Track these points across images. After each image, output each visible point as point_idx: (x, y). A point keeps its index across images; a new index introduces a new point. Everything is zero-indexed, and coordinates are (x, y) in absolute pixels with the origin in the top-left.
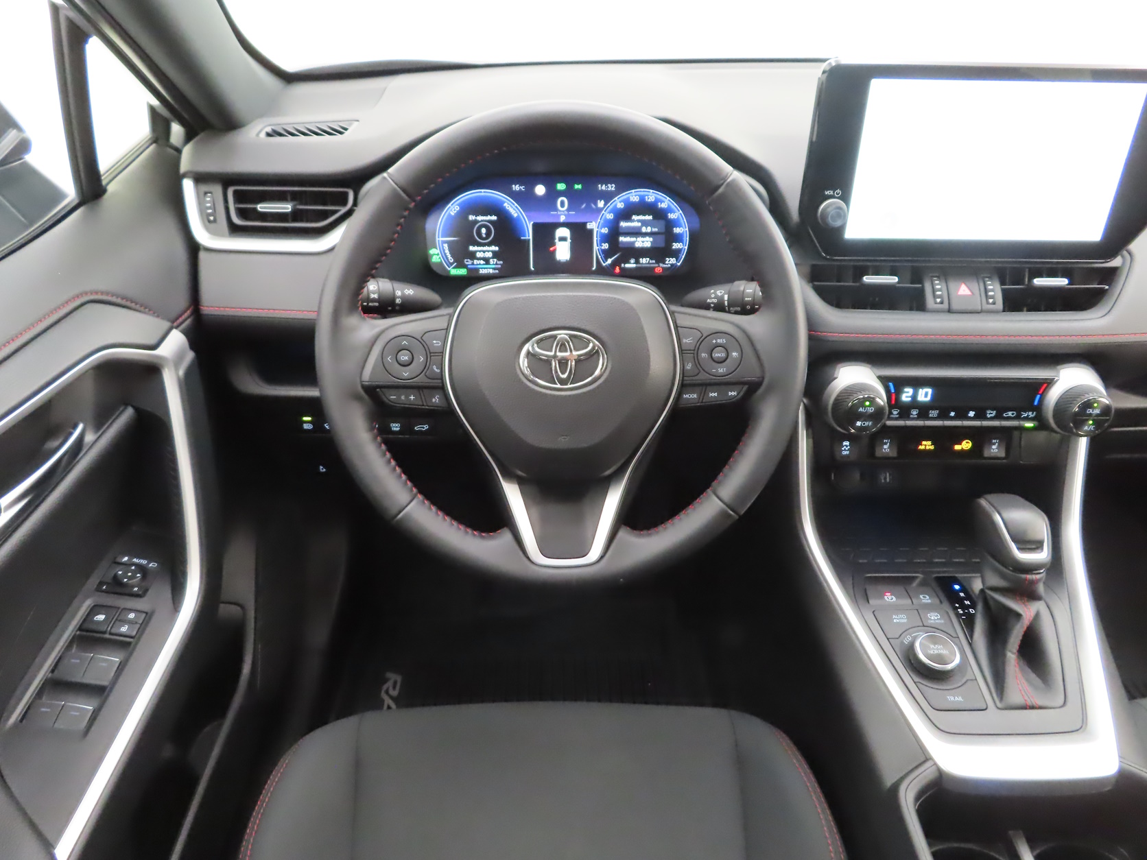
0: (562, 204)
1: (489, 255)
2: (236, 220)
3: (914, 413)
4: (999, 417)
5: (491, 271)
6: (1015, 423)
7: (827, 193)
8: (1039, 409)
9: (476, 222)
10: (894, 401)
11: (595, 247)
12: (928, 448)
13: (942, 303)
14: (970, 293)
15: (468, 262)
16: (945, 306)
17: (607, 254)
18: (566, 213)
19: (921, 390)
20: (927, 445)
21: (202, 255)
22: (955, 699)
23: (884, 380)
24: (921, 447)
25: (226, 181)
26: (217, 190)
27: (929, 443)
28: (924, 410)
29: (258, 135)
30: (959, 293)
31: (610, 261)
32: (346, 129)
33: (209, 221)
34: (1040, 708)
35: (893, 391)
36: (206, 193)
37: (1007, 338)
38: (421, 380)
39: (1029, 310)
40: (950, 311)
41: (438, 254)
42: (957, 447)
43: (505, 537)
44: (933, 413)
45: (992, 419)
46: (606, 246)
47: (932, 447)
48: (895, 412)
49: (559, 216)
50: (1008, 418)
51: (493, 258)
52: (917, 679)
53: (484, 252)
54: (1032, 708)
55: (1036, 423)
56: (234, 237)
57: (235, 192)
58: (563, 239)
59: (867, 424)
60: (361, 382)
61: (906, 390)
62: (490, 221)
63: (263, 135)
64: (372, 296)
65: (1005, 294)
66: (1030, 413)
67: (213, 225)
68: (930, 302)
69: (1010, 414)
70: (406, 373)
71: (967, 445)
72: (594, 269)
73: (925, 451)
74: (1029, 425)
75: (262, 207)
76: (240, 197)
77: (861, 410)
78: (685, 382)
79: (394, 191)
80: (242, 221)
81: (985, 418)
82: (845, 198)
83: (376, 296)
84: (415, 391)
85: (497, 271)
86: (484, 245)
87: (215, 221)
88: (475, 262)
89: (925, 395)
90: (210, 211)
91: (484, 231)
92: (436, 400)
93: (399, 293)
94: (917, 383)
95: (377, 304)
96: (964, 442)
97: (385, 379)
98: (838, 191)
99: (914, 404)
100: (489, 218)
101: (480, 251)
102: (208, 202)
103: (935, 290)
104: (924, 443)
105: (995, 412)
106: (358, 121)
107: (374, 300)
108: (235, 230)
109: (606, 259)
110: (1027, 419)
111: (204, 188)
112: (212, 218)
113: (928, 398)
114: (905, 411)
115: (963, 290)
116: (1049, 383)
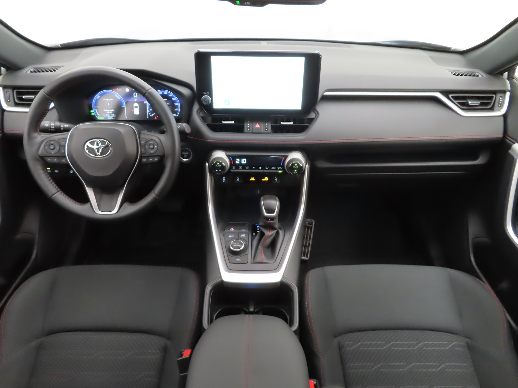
0: (135, 94)
1: (111, 112)
2: (17, 101)
3: (241, 167)
4: (270, 169)
5: (112, 118)
6: (275, 171)
7: (204, 93)
8: (283, 166)
9: (106, 101)
10: (233, 163)
11: (148, 110)
12: (253, 180)
13: (249, 130)
14: (259, 127)
15: (104, 115)
16: (251, 131)
17: (152, 112)
18: (137, 98)
19: (242, 160)
20: (252, 179)
21: (5, 113)
22: (238, 260)
23: (228, 156)
24: (251, 180)
25: (14, 88)
26: (10, 91)
27: (253, 178)
28: (244, 166)
29: (26, 72)
30: (256, 127)
31: (153, 115)
32: (57, 69)
33: (8, 101)
34: (265, 263)
35: (232, 160)
36: (7, 92)
37: (277, 142)
38: (58, 154)
39: (286, 133)
40: (252, 133)
41: (93, 112)
42: (263, 180)
43: (88, 204)
44: (247, 168)
45: (267, 169)
46: (151, 110)
47: (254, 180)
48: (234, 167)
49: (134, 99)
50: (273, 169)
51: (112, 113)
52: (228, 254)
53: (109, 111)
54: (263, 263)
55: (283, 171)
56: (16, 107)
57: (17, 92)
58: (136, 107)
59: (219, 170)
60: (38, 154)
61: (237, 159)
62: (111, 101)
63: (29, 72)
64: (52, 127)
65: (272, 127)
66: (280, 168)
67: (9, 103)
68: (245, 130)
69: (274, 168)
70: (53, 152)
71: (267, 179)
72: (148, 117)
73: (252, 181)
74: (280, 172)
75: (24, 97)
76: (18, 93)
77: (216, 166)
78: (143, 155)
79: (45, 95)
80: (18, 101)
81: (265, 169)
82: (211, 95)
83: (53, 127)
84: (57, 158)
85: (114, 118)
86: (109, 109)
87: (10, 101)
88: (106, 115)
89: (244, 161)
90: (8, 98)
91: (109, 104)
92: (64, 161)
93: (62, 126)
94: (241, 157)
95: (54, 130)
96: (265, 178)
97: (46, 154)
98: (208, 93)
99: (240, 164)
100: (110, 100)
101: (108, 111)
102: (7, 95)
103: (248, 126)
104: (251, 178)
105: (268, 167)
106: (63, 66)
107: (53, 129)
108: (17, 105)
109: (151, 114)
110: (280, 170)
111: (6, 90)
112: (9, 100)
113: (245, 162)
114: (237, 166)
115: (257, 126)
116: (286, 157)
